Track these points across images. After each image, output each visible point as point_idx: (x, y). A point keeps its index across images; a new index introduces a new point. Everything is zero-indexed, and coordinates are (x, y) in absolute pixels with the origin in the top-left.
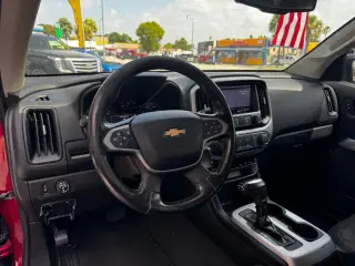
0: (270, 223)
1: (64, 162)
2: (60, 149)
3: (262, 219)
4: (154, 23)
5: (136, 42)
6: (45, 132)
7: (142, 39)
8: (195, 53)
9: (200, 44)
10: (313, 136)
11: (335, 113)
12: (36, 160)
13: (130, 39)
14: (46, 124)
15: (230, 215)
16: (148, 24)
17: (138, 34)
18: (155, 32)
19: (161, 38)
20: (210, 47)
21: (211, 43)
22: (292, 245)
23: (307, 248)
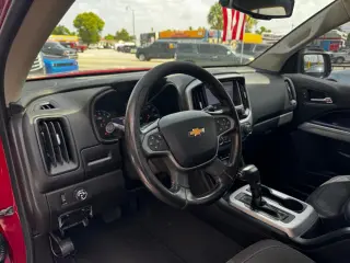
0: (265, 203)
1: (80, 170)
2: (76, 157)
3: (258, 200)
4: (91, 14)
5: (74, 34)
6: (59, 141)
7: (81, 31)
8: (138, 44)
9: (142, 36)
10: (280, 122)
11: (294, 101)
12: (54, 171)
13: (67, 31)
14: (58, 132)
15: (228, 200)
16: (85, 14)
17: (76, 26)
18: (93, 22)
19: (100, 29)
20: (152, 39)
21: (154, 35)
22: (287, 218)
23: (299, 219)
